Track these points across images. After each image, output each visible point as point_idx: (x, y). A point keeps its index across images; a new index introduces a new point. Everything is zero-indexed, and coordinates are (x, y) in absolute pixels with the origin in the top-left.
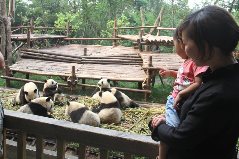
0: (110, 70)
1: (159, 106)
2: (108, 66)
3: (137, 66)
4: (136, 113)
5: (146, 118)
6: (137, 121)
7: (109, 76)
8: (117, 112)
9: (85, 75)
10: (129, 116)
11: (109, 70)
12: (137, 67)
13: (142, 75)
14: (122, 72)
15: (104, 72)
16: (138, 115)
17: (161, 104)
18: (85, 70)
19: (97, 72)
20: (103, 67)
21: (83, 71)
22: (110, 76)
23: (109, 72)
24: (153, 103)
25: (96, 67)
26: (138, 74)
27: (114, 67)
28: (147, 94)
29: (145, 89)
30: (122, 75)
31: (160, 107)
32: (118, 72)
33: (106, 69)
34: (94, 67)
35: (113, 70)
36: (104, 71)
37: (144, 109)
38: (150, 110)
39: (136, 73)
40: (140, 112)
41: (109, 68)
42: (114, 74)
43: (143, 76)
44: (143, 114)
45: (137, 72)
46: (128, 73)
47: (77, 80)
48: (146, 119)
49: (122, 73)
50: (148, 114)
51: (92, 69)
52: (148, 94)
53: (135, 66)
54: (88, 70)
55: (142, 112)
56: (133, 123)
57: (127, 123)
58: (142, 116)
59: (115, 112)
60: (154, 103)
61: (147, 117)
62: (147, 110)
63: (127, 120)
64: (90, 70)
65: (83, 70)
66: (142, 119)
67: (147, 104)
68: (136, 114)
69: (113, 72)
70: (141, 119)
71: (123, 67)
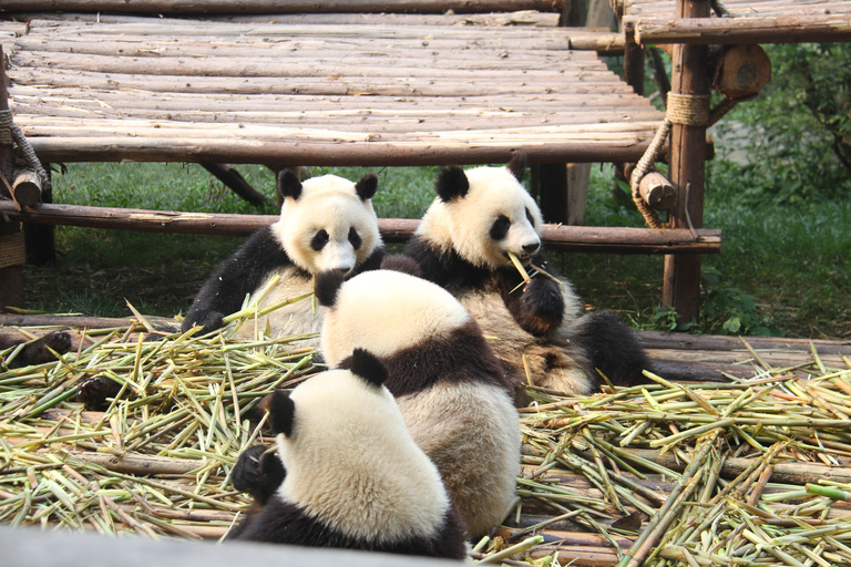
0: (302, 65)
1: (801, 358)
2: (266, 37)
3: (517, 16)
4: (630, 434)
5: (727, 474)
6: (656, 504)
7: (314, 122)
8: (482, 423)
9: (94, 125)
10: (575, 461)
11: (287, 65)
12: (520, 30)
13: (602, 99)
14: (415, 83)
15: (257, 92)
16: (645, 446)
17: (812, 343)
18: (69, 76)
19: (189, 90)
20: (219, 41)
21: (52, 85)
22: (325, 123)
23: (296, 92)
24: (742, 339)
25: (160, 45)
26: (564, 91)
27: (320, 42)
28: (675, 262)
29: (658, 224)
30: (425, 107)
31: (811, 368)
32: (379, 84)
33: (261, 65)
34: (143, 47)
35: (329, 68)
36: (252, 83)
37: (687, 398)
38: (741, 398)
39: (541, 87)
40: (663, 426)
41: (284, 47)
42: (352, 107)
43: (616, 106)
44: (692, 442)
45: (546, 77)
46: (466, 86)
47: (31, 177)
48: (727, 485)
49: (415, 93)
50: (731, 439)
51: (129, 62)
52: (688, 257)
53: (502, 17)
54: (101, 79)
55: (680, 425)
56: (630, 523)
57: (574, 525)
58: (690, 457)
59: (468, 421)
60: (742, 332)
61: (735, 461)
62: (715, 406)
63: (569, 505)
64: (115, 77)
65: (57, 78)
66: (701, 484)
67: (689, 347)
68: (632, 446)
69: (338, 85)
70: (692, 484)
71: (403, 30)
